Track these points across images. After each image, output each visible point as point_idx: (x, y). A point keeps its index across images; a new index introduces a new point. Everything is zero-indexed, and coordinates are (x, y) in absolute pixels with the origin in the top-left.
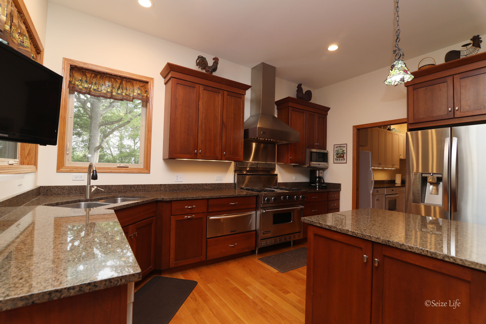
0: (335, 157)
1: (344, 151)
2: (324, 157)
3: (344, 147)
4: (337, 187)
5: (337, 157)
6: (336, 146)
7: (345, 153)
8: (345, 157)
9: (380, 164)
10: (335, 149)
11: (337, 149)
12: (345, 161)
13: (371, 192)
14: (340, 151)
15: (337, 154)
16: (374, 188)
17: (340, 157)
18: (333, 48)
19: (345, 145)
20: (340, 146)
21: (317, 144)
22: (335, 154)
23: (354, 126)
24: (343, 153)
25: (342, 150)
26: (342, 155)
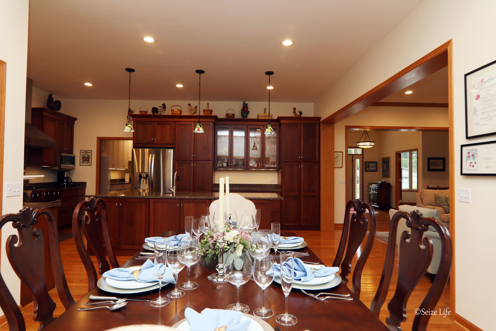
0: (81, 160)
1: (89, 156)
2: (72, 161)
3: (89, 153)
4: (84, 185)
5: (83, 160)
6: (82, 151)
7: (90, 157)
8: (90, 161)
9: (114, 165)
10: (82, 154)
11: (83, 154)
12: (90, 164)
13: (108, 188)
14: (86, 156)
15: (83, 158)
16: (111, 185)
17: (86, 160)
18: (88, 84)
19: (90, 152)
20: (86, 152)
21: (66, 149)
22: (81, 158)
23: (98, 138)
24: (88, 158)
25: (87, 155)
26: (88, 159)
